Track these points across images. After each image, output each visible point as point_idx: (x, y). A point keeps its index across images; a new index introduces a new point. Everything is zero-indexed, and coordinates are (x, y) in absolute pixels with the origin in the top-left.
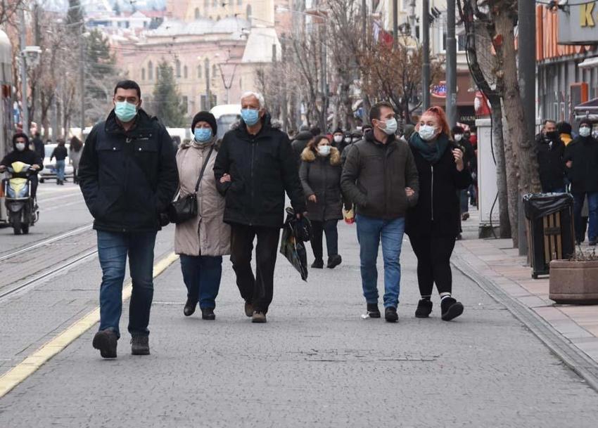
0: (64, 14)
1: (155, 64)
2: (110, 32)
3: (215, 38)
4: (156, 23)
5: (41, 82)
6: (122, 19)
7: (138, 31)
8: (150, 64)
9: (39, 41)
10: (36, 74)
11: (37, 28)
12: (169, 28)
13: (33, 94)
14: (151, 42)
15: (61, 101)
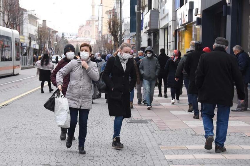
0: (61, 37)
1: (76, 45)
2: (69, 39)
3: (86, 40)
4: (76, 38)
5: (57, 47)
6: (71, 37)
7: (74, 39)
8: (75, 45)
9: (57, 41)
10: (56, 46)
11: (56, 39)
12: (78, 39)
13: (56, 49)
14: (75, 41)
15: (60, 50)
